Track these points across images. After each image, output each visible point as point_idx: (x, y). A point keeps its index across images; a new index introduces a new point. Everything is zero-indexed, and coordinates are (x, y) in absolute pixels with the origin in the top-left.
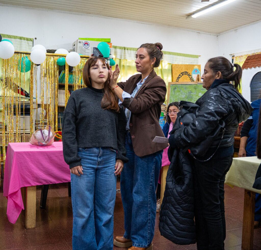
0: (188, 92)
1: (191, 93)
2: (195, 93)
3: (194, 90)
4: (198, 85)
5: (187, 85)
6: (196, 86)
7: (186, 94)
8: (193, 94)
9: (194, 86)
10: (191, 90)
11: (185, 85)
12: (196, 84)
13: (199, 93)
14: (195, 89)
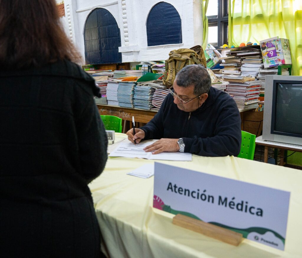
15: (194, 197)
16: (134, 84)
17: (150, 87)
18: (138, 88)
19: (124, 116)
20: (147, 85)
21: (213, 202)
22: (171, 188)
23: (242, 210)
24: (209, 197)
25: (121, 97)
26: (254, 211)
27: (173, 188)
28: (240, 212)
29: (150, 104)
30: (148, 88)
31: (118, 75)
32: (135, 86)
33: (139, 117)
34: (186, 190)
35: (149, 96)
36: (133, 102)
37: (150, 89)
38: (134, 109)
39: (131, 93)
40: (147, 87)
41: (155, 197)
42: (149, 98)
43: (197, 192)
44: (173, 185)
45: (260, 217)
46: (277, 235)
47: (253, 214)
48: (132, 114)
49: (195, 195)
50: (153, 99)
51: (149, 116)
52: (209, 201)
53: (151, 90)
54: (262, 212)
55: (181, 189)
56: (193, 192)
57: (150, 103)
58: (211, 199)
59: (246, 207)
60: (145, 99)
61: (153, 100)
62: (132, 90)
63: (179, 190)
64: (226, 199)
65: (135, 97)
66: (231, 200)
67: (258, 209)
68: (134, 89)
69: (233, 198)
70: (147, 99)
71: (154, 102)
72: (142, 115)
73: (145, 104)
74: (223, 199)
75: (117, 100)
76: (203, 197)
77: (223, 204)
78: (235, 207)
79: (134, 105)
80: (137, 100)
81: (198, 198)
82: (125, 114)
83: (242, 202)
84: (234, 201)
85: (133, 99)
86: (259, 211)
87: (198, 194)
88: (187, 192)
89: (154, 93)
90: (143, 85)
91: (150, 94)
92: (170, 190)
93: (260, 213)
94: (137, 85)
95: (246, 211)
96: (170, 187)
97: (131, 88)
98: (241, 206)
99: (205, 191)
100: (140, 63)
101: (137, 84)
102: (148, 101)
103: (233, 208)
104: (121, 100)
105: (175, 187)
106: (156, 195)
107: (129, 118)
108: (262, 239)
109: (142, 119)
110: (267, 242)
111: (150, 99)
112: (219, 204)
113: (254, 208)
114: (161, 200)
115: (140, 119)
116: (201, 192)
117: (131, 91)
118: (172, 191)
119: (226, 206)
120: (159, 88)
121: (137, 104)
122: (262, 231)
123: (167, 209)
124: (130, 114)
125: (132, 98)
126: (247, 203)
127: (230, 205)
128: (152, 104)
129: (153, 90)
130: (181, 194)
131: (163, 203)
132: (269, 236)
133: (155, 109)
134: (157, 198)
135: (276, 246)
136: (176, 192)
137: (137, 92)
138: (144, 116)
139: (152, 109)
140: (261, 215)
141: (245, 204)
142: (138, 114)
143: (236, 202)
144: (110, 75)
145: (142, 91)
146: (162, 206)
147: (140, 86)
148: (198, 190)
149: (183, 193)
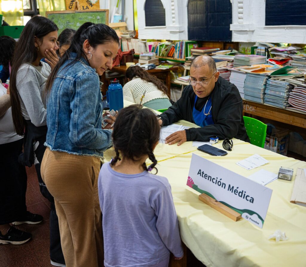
0: (66, 22)
1: (69, 23)
2: (73, 23)
3: (71, 20)
4: (76, 14)
5: (65, 15)
6: (73, 15)
7: (64, 24)
8: (70, 24)
9: (72, 15)
10: (68, 19)
11: (62, 14)
12: (74, 13)
13: (77, 22)
14: (73, 18)
15: (214, 183)
16: (267, 77)
17: (288, 83)
18: (271, 81)
19: (247, 109)
20: (284, 80)
21: (225, 188)
22: (200, 174)
23: (241, 196)
24: (223, 184)
25: (249, 90)
26: (249, 198)
27: (202, 174)
28: (240, 197)
29: (285, 102)
30: (285, 83)
31: (239, 61)
32: (267, 79)
33: (268, 113)
34: (209, 177)
35: (286, 93)
36: (264, 97)
37: (288, 85)
38: (263, 104)
39: (263, 87)
40: (283, 82)
41: (189, 178)
42: (285, 95)
43: (216, 179)
44: (202, 172)
45: (251, 203)
46: (260, 217)
47: (248, 200)
48: (258, 108)
49: (214, 181)
50: (290, 96)
51: (281, 113)
52: (222, 187)
53: (288, 87)
54: (253, 200)
55: (206, 175)
56: (214, 179)
57: (286, 100)
58: (224, 185)
59: (245, 195)
60: (281, 96)
61: (289, 98)
62: (265, 84)
63: (205, 176)
64: (233, 187)
65: (267, 92)
66: (236, 189)
67: (251, 198)
68: (266, 82)
69: (238, 188)
70: (282, 97)
71: (290, 100)
72: (271, 111)
73: (279, 101)
74: (231, 187)
75: (243, 92)
76: (219, 183)
77: (230, 190)
78: (238, 194)
79: (264, 100)
80: (269, 95)
81: (216, 183)
82: (250, 107)
83: (243, 191)
84: (238, 189)
85: (264, 94)
86: (252, 199)
87: (217, 180)
88: (210, 178)
89: (293, 90)
90: (278, 79)
91: (287, 90)
92: (199, 174)
93: (252, 201)
94: (271, 79)
95: (244, 198)
96: (200, 172)
97: (263, 81)
98: (242, 194)
99: (221, 179)
100: (254, 43)
101: (271, 77)
102: (284, 98)
103: (236, 194)
104: (249, 93)
105: (203, 173)
106: (190, 176)
107: (254, 112)
108: (250, 218)
109: (270, 115)
110: (253, 221)
111: (287, 97)
112: (228, 190)
113: (249, 196)
114: (192, 181)
115: (268, 115)
116: (218, 180)
117: (263, 85)
118: (201, 175)
119: (232, 192)
120: (299, 86)
121: (268, 100)
122: (251, 213)
123: (195, 188)
124: (255, 107)
125: (263, 92)
126: (245, 192)
127: (235, 192)
128: (288, 103)
129: (292, 87)
130: (206, 178)
131: (193, 183)
132: (255, 217)
133: (291, 108)
134: (190, 179)
135: (257, 224)
136: (203, 177)
137: (270, 87)
138: (274, 112)
139: (287, 108)
140: (252, 202)
141: (244, 193)
142: (266, 109)
143: (239, 190)
144: (230, 60)
145: (277, 87)
146: (192, 185)
147: (275, 80)
148: (217, 178)
149: (207, 178)
